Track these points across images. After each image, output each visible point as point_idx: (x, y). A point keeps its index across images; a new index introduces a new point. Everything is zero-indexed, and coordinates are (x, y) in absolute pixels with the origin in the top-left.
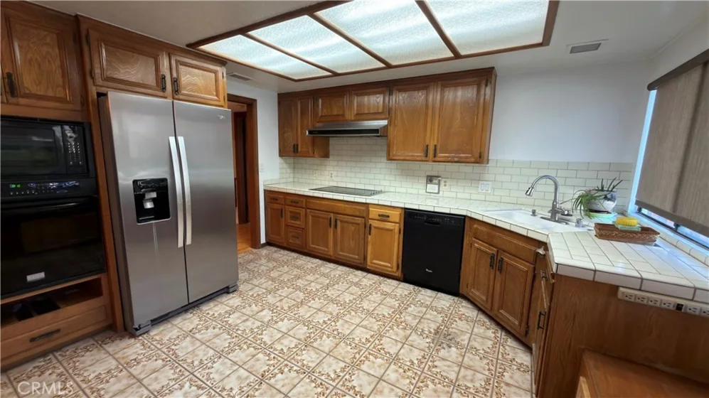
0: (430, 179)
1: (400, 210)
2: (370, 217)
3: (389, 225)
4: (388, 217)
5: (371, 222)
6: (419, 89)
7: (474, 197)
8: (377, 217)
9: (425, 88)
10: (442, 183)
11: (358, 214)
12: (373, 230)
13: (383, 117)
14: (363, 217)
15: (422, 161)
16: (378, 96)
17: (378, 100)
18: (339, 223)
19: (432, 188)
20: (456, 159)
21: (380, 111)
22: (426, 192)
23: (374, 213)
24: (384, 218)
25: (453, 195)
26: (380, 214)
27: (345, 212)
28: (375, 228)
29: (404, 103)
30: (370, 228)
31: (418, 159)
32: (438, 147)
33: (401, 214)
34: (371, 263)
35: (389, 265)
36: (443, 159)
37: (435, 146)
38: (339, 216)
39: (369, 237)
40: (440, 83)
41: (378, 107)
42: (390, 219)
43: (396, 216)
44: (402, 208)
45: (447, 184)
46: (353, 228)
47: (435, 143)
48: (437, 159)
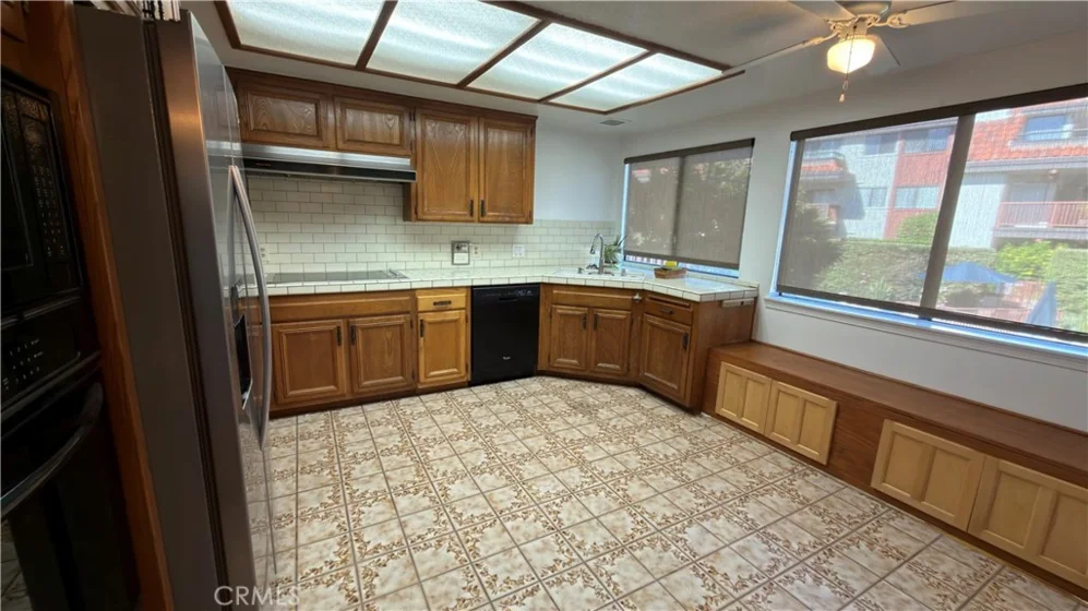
0: (457, 246)
1: (464, 290)
2: (420, 309)
3: (451, 315)
4: (450, 302)
5: (421, 316)
6: (456, 122)
7: (508, 263)
8: (432, 307)
9: (465, 122)
10: (473, 251)
11: (396, 309)
12: (427, 328)
13: (403, 152)
14: (408, 312)
15: (466, 221)
16: (389, 116)
17: (391, 123)
18: (360, 334)
19: (460, 257)
20: (507, 219)
21: (396, 141)
22: (453, 263)
23: (425, 302)
24: (442, 306)
25: (486, 264)
26: (437, 301)
27: (372, 311)
28: (430, 323)
29: (435, 136)
30: (422, 325)
31: (460, 218)
32: (487, 204)
33: (467, 296)
34: (426, 377)
35: (455, 370)
36: (493, 219)
37: (483, 203)
38: (357, 320)
39: (422, 340)
40: (482, 119)
41: (391, 136)
42: (453, 306)
43: (461, 300)
44: (467, 287)
45: (478, 250)
46: (389, 335)
47: (482, 198)
48: (486, 219)
